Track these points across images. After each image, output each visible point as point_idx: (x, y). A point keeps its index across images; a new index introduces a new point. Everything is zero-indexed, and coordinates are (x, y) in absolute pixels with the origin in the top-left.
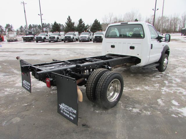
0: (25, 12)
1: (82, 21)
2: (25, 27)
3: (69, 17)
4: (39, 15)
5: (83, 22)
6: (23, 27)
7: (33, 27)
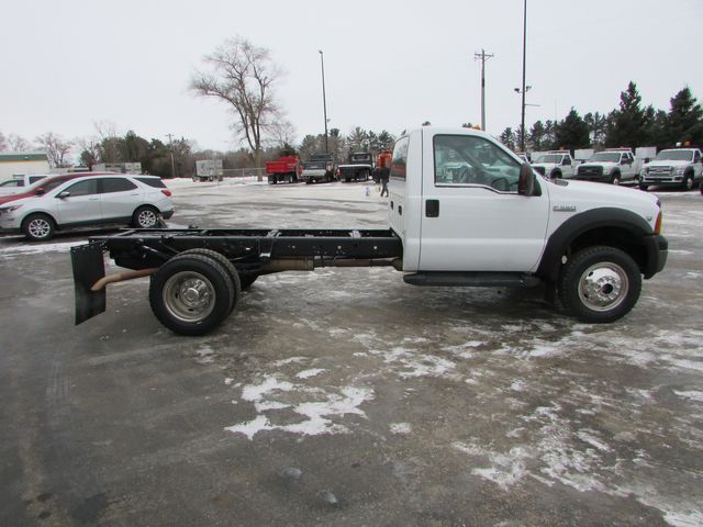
0: (483, 85)
1: (693, 97)
2: (518, 132)
3: (632, 88)
4: (517, 90)
5: (695, 104)
6: (512, 131)
7: (547, 131)
